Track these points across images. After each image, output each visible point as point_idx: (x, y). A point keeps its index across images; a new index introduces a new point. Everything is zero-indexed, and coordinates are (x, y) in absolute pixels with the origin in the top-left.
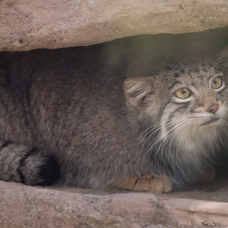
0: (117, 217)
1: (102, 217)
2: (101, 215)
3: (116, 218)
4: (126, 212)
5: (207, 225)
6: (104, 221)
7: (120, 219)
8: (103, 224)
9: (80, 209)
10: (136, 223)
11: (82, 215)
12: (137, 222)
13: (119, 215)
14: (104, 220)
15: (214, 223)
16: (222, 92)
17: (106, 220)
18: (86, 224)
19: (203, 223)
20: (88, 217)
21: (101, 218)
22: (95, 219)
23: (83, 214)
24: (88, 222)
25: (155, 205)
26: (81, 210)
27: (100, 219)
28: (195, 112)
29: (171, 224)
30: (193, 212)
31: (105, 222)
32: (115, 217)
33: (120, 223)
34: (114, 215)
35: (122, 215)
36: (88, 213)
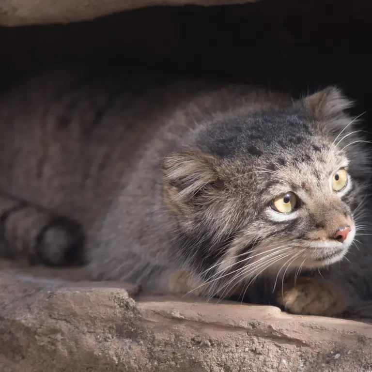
0: (60, 322)
1: (35, 321)
2: (34, 319)
3: (58, 325)
4: (75, 315)
5: (199, 342)
6: (37, 329)
7: (63, 326)
8: (35, 333)
9: (6, 305)
10: (88, 335)
11: (6, 318)
12: (90, 332)
13: (61, 320)
14: (38, 326)
15: (210, 341)
16: (348, 197)
17: (40, 328)
18: (10, 333)
19: (193, 340)
20: (14, 321)
21: (33, 323)
22: (23, 325)
23: (7, 315)
24: (12, 329)
25: (122, 304)
26: (7, 307)
27: (30, 325)
28: (309, 239)
29: (143, 339)
30: (179, 320)
31: (39, 330)
32: (57, 323)
33: (63, 334)
34: (55, 319)
35: (68, 319)
36: (14, 313)
